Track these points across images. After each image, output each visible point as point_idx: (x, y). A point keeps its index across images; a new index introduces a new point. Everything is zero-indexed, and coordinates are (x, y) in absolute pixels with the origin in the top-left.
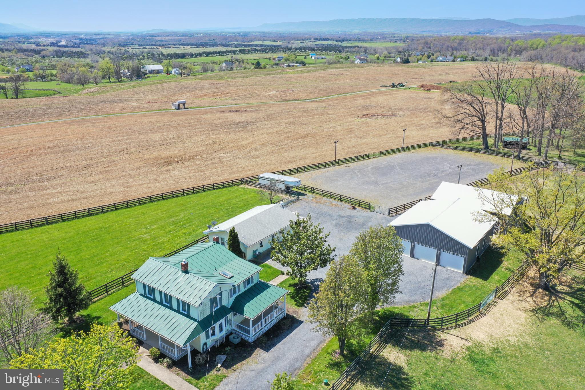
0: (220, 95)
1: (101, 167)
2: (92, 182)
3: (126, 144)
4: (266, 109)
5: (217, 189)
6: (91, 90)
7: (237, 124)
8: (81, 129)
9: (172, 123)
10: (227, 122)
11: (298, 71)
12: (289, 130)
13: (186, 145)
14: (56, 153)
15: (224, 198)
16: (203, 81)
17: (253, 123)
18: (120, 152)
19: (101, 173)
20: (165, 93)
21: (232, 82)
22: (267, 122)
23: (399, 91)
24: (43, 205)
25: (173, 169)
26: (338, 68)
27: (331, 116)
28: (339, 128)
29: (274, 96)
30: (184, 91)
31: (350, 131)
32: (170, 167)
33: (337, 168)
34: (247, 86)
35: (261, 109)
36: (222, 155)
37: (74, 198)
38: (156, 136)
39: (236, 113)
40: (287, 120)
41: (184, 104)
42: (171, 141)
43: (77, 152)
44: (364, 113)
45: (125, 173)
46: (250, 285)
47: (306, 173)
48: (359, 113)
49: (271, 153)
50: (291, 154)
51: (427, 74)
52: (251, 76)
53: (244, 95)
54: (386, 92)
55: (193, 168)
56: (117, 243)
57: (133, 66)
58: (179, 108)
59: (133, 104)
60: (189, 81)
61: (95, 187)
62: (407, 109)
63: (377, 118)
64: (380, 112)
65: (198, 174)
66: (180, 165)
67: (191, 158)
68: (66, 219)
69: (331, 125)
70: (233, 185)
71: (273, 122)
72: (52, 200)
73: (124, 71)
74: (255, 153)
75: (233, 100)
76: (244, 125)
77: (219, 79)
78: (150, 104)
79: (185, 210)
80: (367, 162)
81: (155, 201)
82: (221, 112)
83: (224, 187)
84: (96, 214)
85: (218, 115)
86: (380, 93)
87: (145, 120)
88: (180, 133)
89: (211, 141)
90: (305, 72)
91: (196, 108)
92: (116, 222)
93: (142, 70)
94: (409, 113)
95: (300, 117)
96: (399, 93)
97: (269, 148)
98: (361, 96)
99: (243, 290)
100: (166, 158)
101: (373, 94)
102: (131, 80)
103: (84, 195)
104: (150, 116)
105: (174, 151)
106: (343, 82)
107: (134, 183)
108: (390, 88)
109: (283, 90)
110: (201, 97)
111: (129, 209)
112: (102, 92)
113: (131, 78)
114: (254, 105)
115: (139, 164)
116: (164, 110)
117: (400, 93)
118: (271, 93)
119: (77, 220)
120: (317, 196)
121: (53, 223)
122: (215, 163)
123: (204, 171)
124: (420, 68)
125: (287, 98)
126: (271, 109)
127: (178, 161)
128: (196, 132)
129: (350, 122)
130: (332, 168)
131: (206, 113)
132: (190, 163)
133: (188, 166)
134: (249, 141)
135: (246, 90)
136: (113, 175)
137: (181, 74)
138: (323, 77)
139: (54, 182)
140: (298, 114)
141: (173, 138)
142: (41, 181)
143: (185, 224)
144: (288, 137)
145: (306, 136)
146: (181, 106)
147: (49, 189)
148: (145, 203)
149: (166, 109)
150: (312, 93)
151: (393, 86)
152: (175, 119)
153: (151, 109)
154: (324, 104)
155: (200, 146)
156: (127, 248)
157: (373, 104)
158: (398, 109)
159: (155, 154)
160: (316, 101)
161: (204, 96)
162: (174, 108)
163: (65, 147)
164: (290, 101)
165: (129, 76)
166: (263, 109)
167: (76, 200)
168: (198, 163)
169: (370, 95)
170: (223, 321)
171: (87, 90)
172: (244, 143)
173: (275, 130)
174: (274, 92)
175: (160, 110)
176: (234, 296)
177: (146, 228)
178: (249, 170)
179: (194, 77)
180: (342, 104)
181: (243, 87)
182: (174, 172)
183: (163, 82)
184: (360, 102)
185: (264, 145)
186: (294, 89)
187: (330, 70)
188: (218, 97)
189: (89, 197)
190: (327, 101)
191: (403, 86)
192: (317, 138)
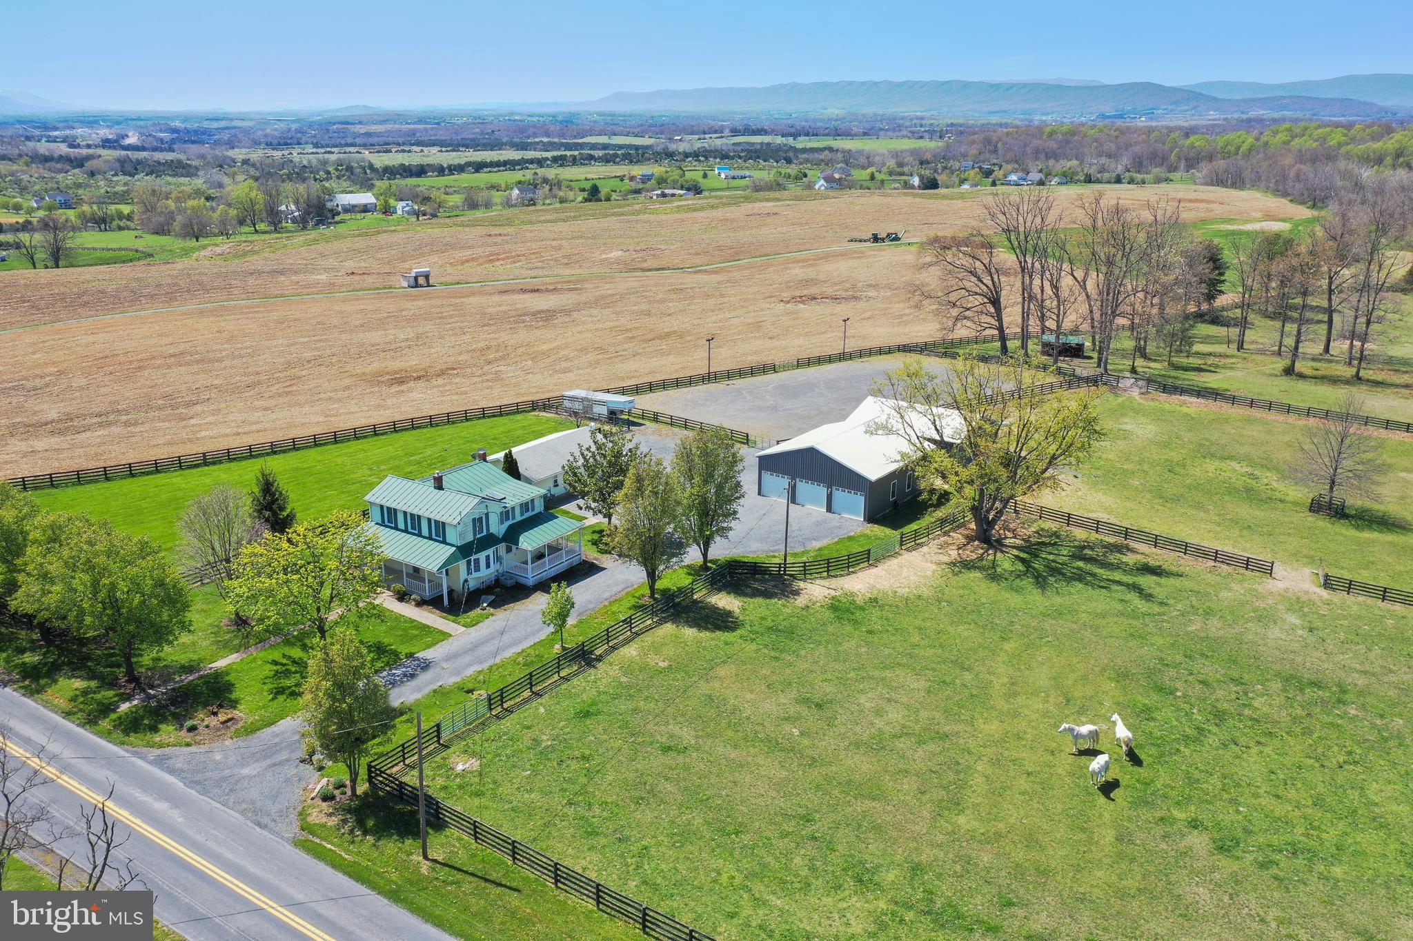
0: (503, 259)
1: (277, 386)
2: (266, 409)
3: (318, 349)
4: (598, 287)
5: (489, 417)
6: (218, 250)
7: (534, 314)
8: (223, 324)
9: (404, 313)
10: (516, 310)
11: (678, 207)
12: (637, 325)
13: (433, 350)
14: (187, 364)
15: (502, 429)
16: (467, 229)
17: (567, 312)
18: (309, 362)
19: (279, 395)
20: (383, 255)
21: (531, 231)
22: (594, 312)
23: (884, 250)
24: (191, 441)
25: (410, 390)
26: (768, 200)
27: (726, 300)
28: (736, 321)
29: (618, 261)
30: (426, 250)
31: (758, 326)
32: (404, 387)
33: (712, 387)
34: (562, 239)
35: (586, 286)
36: (502, 368)
37: (240, 430)
38: (375, 336)
39: (532, 295)
40: (635, 308)
41: (427, 277)
42: (403, 344)
43: (227, 363)
44: (798, 293)
45: (322, 396)
46: (530, 514)
47: (651, 394)
48: (785, 295)
49: (594, 365)
50: (632, 365)
51: (963, 213)
52: (575, 218)
53: (556, 260)
54: (856, 252)
55: (447, 388)
56: (326, 487)
57: (308, 195)
58: (416, 285)
59: (318, 277)
60: (436, 230)
61: (274, 416)
62: (889, 287)
63: (819, 304)
64: (829, 291)
65: (454, 397)
66: (421, 384)
67: (442, 373)
68: (235, 459)
69: (721, 316)
70: (518, 412)
71: (607, 311)
72: (203, 434)
73: (288, 207)
74: (564, 364)
75: (531, 269)
76: (547, 316)
77: (502, 225)
78: (356, 278)
79: (434, 445)
80: (771, 377)
81: (382, 434)
82: (502, 292)
83: (501, 415)
84: (284, 452)
85: (497, 298)
86: (843, 255)
87: (348, 307)
88: (420, 330)
89: (481, 345)
90: (695, 210)
91: (452, 284)
92: (320, 461)
93: (329, 205)
94: (889, 294)
95: (662, 301)
96: (883, 253)
97: (592, 357)
98: (803, 261)
99: (519, 518)
100: (396, 373)
101: (826, 257)
102: (304, 228)
103: (254, 427)
104: (357, 300)
105: (412, 361)
106: (774, 231)
107: (342, 411)
108: (868, 244)
109: (638, 248)
110: (463, 263)
111: (338, 445)
112: (245, 254)
113: (302, 223)
114: (573, 278)
115: (347, 382)
116: (385, 288)
117: (887, 255)
118: (611, 255)
119: (254, 460)
120: (662, 426)
121: (214, 463)
122: (488, 380)
123: (466, 393)
124: (955, 199)
125: (645, 265)
126: (608, 286)
127: (419, 378)
128: (453, 329)
129: (762, 310)
130: (702, 388)
131: (473, 294)
132: (440, 381)
133: (439, 385)
134: (554, 345)
135: (560, 248)
136: (302, 398)
137: (417, 214)
138: (733, 220)
139: (198, 408)
140: (661, 296)
141: (407, 340)
142: (173, 407)
143: (434, 464)
144: (633, 337)
145: (666, 336)
146: (421, 281)
147: (192, 418)
148: (365, 437)
149: (391, 288)
150: (699, 254)
151: (876, 238)
152: (409, 305)
153: (358, 287)
154: (719, 278)
155: (460, 354)
156: (343, 493)
157: (822, 277)
158: (870, 286)
159: (376, 366)
160: (706, 271)
161: (467, 261)
162: (405, 284)
163: (201, 354)
164: (650, 270)
165: (299, 219)
166: (591, 286)
167: (245, 433)
168: (457, 380)
169: (820, 259)
170: (490, 552)
171: (210, 248)
172: (545, 347)
173: (609, 324)
174: (620, 253)
175: (378, 288)
176: (507, 524)
177: (371, 469)
178: (550, 391)
179: (448, 220)
180: (757, 276)
181: (554, 243)
182: (411, 395)
183: (378, 233)
184: (798, 272)
185: (583, 350)
186: (663, 247)
187: (750, 206)
188: (498, 263)
189: (265, 430)
190: (729, 271)
191: (897, 239)
192: (688, 338)
